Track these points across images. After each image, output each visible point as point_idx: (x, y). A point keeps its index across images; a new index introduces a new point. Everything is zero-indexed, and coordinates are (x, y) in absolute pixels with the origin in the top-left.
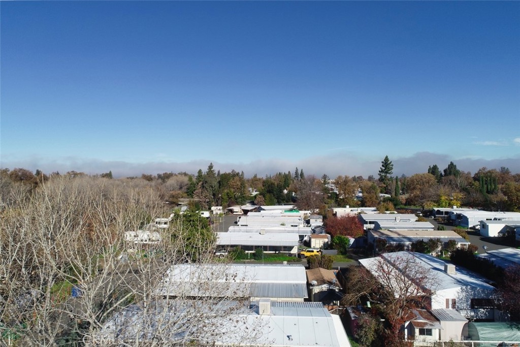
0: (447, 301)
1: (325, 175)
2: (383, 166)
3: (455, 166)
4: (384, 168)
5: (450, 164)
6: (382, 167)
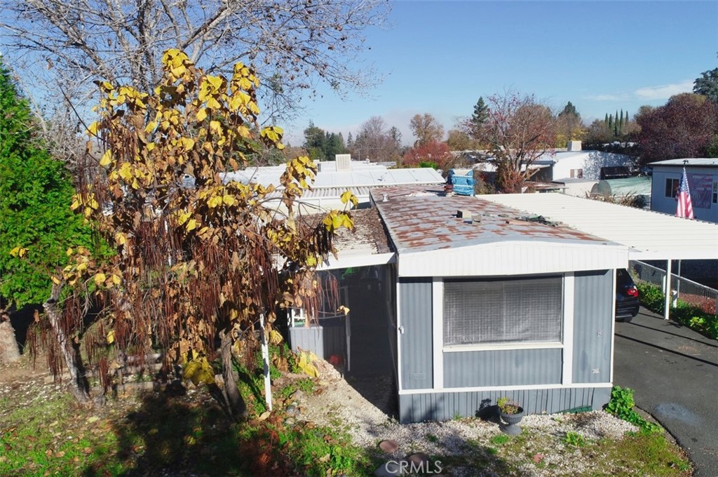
0: (572, 172)
1: (394, 128)
2: (475, 112)
3: (574, 107)
4: (477, 115)
5: (567, 104)
6: (474, 114)
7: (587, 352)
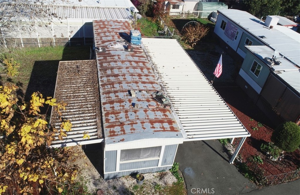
7: (167, 159)
